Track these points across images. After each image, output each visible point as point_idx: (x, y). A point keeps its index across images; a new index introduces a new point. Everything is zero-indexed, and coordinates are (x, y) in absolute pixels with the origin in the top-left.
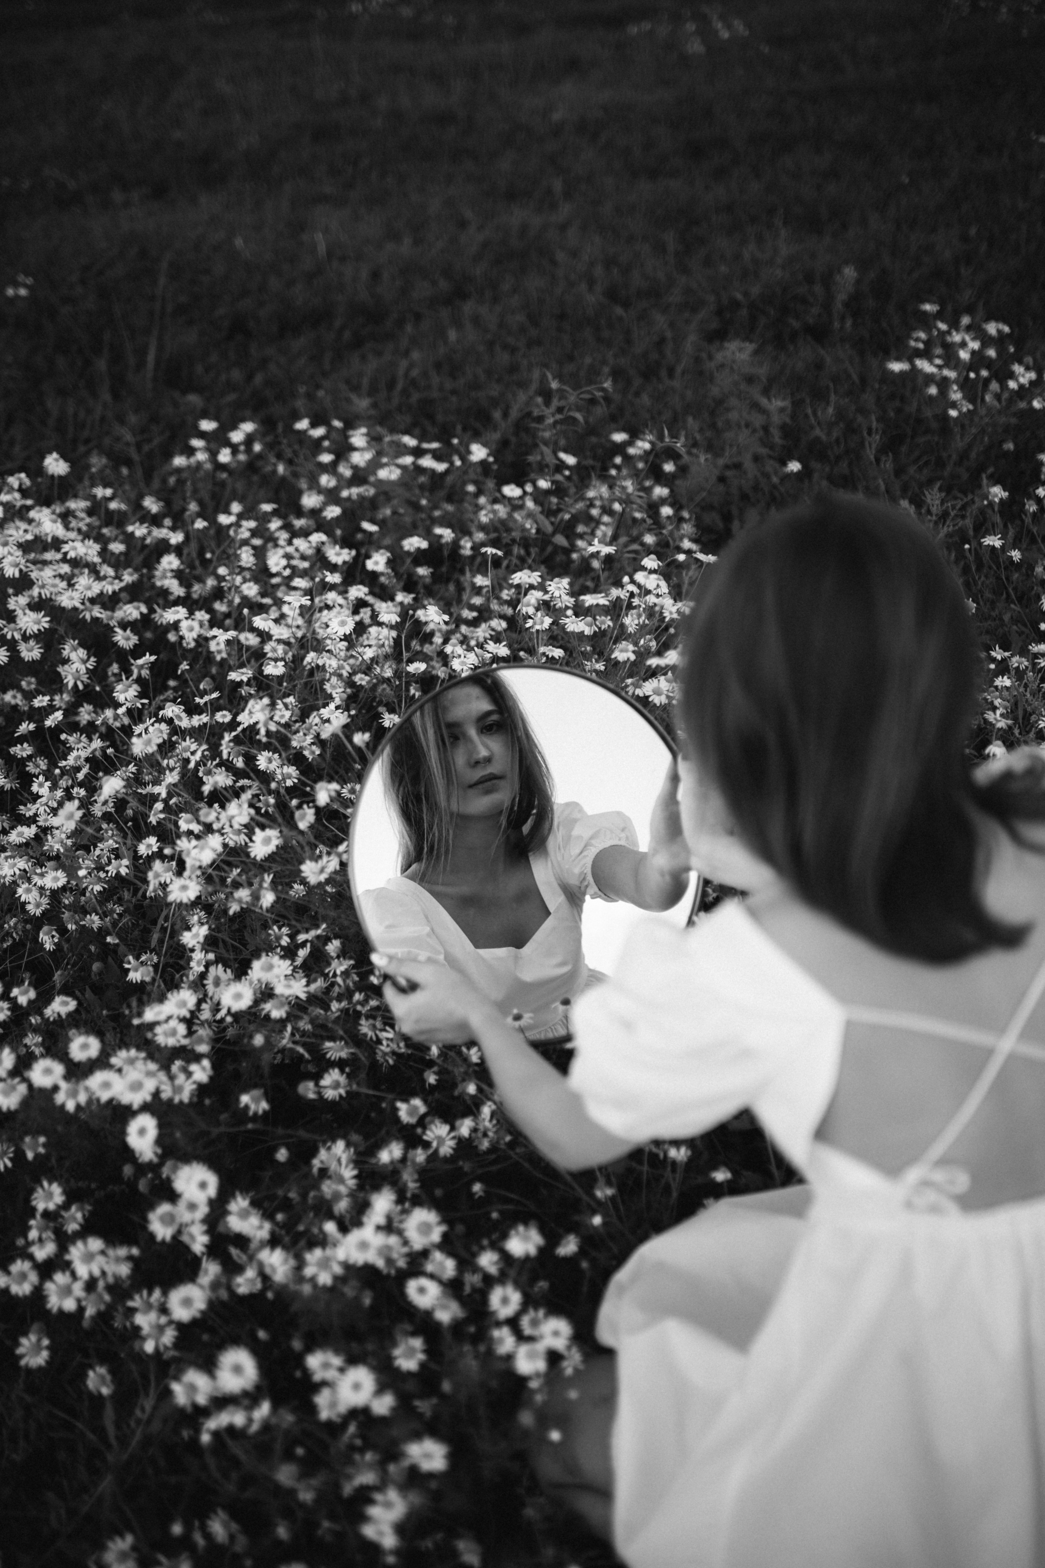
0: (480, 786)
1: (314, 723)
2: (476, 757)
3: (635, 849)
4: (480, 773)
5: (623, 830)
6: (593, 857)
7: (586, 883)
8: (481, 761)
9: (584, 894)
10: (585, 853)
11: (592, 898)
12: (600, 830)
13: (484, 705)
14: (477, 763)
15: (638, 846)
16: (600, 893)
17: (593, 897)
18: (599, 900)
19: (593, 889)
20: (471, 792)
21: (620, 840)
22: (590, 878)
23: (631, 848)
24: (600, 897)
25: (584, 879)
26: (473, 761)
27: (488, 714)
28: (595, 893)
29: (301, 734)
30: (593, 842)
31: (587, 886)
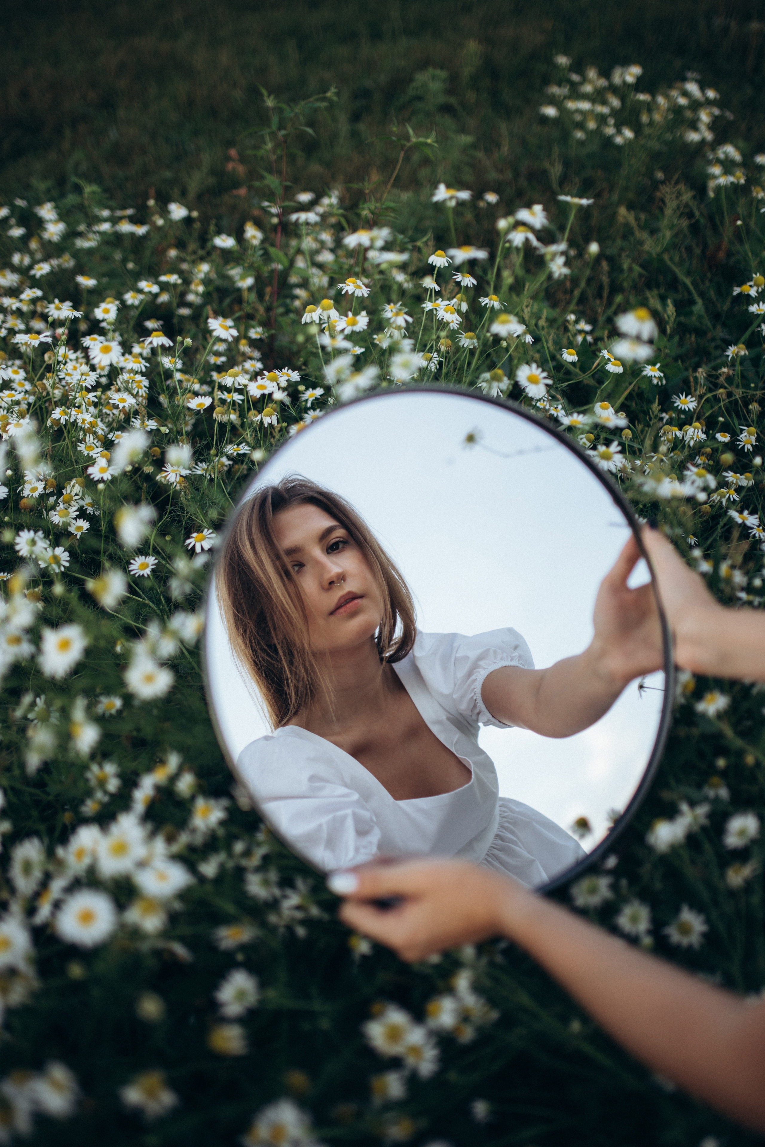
0: (342, 610)
1: (73, 494)
2: (327, 577)
3: (531, 668)
4: (338, 594)
5: (516, 648)
6: (482, 681)
7: (477, 710)
8: (335, 579)
9: (477, 721)
10: (473, 677)
11: (485, 726)
12: (488, 650)
13: (324, 522)
14: (331, 583)
15: (533, 665)
16: (494, 720)
17: (486, 724)
18: (491, 727)
19: (486, 715)
20: (333, 618)
21: (512, 660)
22: (481, 705)
23: (526, 667)
24: (494, 724)
25: (475, 706)
26: (326, 584)
27: (329, 531)
28: (489, 720)
29: (62, 506)
30: (482, 663)
31: (478, 714)
